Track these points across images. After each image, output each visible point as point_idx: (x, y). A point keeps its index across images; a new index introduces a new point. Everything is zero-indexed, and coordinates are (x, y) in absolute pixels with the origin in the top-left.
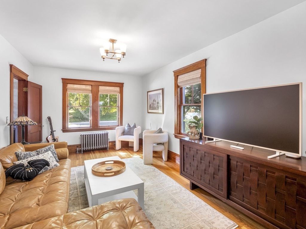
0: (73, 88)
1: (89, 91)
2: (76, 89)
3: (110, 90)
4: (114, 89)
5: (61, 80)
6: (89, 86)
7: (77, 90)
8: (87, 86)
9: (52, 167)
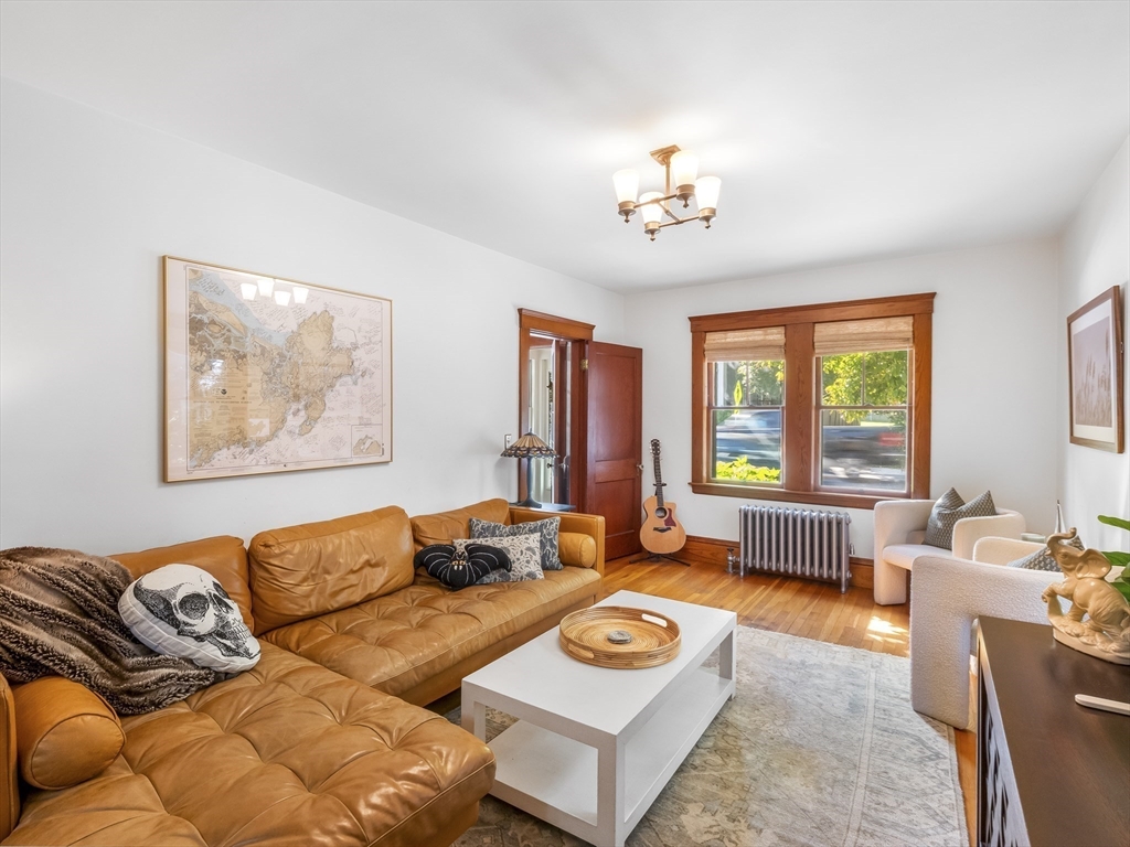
0: (724, 346)
1: (777, 350)
2: (730, 346)
3: (861, 336)
4: (883, 329)
5: (689, 323)
6: (774, 330)
7: (735, 349)
8: (770, 330)
9: (522, 578)
